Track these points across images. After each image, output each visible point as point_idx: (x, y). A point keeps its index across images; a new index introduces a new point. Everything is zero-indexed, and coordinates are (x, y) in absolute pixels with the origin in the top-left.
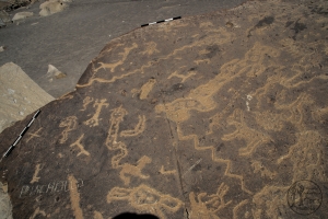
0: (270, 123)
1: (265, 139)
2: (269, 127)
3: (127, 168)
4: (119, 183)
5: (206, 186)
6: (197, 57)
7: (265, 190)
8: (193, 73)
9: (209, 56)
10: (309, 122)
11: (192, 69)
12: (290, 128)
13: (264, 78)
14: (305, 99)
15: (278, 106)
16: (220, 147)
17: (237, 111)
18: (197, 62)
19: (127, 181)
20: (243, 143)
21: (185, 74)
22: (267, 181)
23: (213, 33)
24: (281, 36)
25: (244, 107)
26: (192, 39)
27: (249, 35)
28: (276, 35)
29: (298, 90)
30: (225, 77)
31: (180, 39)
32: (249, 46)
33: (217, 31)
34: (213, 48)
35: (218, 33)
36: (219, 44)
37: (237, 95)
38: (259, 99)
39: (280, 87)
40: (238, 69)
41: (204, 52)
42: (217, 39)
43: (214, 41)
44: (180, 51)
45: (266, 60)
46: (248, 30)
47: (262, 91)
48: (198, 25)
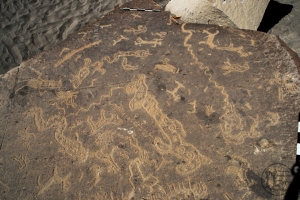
0: (103, 138)
1: (94, 132)
5: (79, 99)
6: (201, 104)
8: (177, 98)
10: (93, 161)
11: (183, 99)
12: (95, 148)
13: (149, 149)
14: (113, 168)
15: (115, 148)
16: (98, 108)
20: (95, 119)
21: (177, 93)
22: (69, 125)
23: (249, 123)
24: (217, 189)
25: (122, 126)
26: (242, 102)
27: (229, 158)
28: (219, 185)
29: (123, 167)
30: (162, 121)
31: (245, 92)
32: (205, 152)
33: (253, 128)
34: (214, 119)
35: (247, 128)
36: (220, 126)
37: (136, 124)
38: (127, 138)
39: (133, 157)
40: (169, 132)
41: (210, 110)
42: (232, 125)
43: (230, 122)
44: (219, 91)
45: (175, 158)
46: (243, 160)
47: (134, 142)
48: (274, 111)
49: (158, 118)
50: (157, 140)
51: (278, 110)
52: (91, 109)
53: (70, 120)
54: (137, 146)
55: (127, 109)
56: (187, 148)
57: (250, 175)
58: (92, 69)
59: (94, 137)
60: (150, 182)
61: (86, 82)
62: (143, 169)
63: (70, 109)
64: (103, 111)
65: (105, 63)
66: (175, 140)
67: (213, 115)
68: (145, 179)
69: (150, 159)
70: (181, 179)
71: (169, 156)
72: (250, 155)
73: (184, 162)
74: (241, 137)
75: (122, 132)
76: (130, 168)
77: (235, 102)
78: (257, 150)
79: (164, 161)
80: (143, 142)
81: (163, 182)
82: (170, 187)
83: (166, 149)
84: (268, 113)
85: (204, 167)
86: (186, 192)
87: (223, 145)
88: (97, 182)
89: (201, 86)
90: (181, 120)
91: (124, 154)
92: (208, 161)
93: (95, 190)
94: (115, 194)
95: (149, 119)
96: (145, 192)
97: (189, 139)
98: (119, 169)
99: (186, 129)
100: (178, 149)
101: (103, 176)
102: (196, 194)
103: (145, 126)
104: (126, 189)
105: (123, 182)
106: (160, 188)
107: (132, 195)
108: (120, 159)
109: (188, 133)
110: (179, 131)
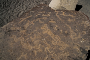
0: (36, 42)
1: (33, 41)
2: (35, 42)
3: (33, 22)
4: (30, 21)
5: (27, 32)
7: (24, 39)
8: (56, 30)
9: (64, 33)
10: (34, 49)
11: (58, 30)
12: (34, 45)
13: (50, 44)
14: (40, 50)
15: (40, 45)
16: (33, 34)
17: (41, 37)
18: (62, 31)
19: (30, 22)
20: (33, 37)
21: (56, 28)
22: (25, 39)
23: (78, 34)
24: (72, 53)
25: (41, 38)
26: (75, 29)
27: (74, 44)
28: (72, 52)
29: (43, 50)
30: (53, 36)
31: (75, 27)
32: (67, 43)
33: (79, 36)
34: (68, 34)
35: (78, 36)
36: (70, 36)
37: (46, 37)
38: (43, 42)
39: (46, 47)
40: (56, 39)
41: (66, 32)
42: (73, 35)
43: (72, 35)
44: (68, 27)
45: (58, 46)
46: (78, 44)
47: (46, 43)
48: (84, 31)
49: (52, 35)
50: (52, 41)
51: (85, 30)
52: (31, 34)
53: (25, 38)
54: (47, 43)
55: (42, 34)
56: (61, 43)
57: (81, 48)
58: (30, 23)
59: (33, 42)
60: (52, 53)
61: (29, 27)
62: (49, 50)
63: (25, 35)
64: (35, 35)
65: (34, 21)
66: (58, 41)
67: (68, 33)
68: (50, 53)
69: (51, 47)
70: (61, 51)
71: (56, 45)
72: (80, 43)
73: (61, 47)
74: (76, 38)
75: (42, 40)
76: (45, 50)
77: (73, 29)
78: (81, 42)
79: (55, 47)
80: (48, 42)
81: (56, 53)
82: (58, 54)
83: (55, 43)
84: (83, 31)
85: (67, 48)
86: (63, 55)
87: (72, 41)
88: (36, 55)
89: (63, 26)
90: (58, 35)
91: (43, 46)
92: (68, 46)
93: (35, 57)
94: (42, 58)
95: (49, 36)
96: (51, 56)
97: (61, 40)
98: (42, 51)
99: (60, 37)
100: (59, 43)
101: (37, 53)
102: (66, 55)
103: (48, 38)
104: (45, 56)
105: (44, 54)
106: (55, 55)
107: (47, 57)
108: (42, 48)
109: (61, 39)
110: (58, 38)
